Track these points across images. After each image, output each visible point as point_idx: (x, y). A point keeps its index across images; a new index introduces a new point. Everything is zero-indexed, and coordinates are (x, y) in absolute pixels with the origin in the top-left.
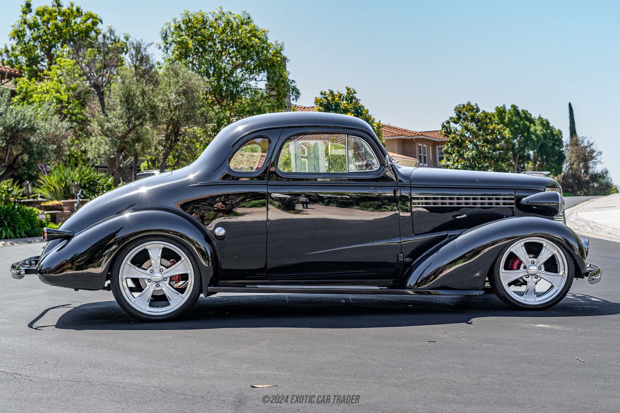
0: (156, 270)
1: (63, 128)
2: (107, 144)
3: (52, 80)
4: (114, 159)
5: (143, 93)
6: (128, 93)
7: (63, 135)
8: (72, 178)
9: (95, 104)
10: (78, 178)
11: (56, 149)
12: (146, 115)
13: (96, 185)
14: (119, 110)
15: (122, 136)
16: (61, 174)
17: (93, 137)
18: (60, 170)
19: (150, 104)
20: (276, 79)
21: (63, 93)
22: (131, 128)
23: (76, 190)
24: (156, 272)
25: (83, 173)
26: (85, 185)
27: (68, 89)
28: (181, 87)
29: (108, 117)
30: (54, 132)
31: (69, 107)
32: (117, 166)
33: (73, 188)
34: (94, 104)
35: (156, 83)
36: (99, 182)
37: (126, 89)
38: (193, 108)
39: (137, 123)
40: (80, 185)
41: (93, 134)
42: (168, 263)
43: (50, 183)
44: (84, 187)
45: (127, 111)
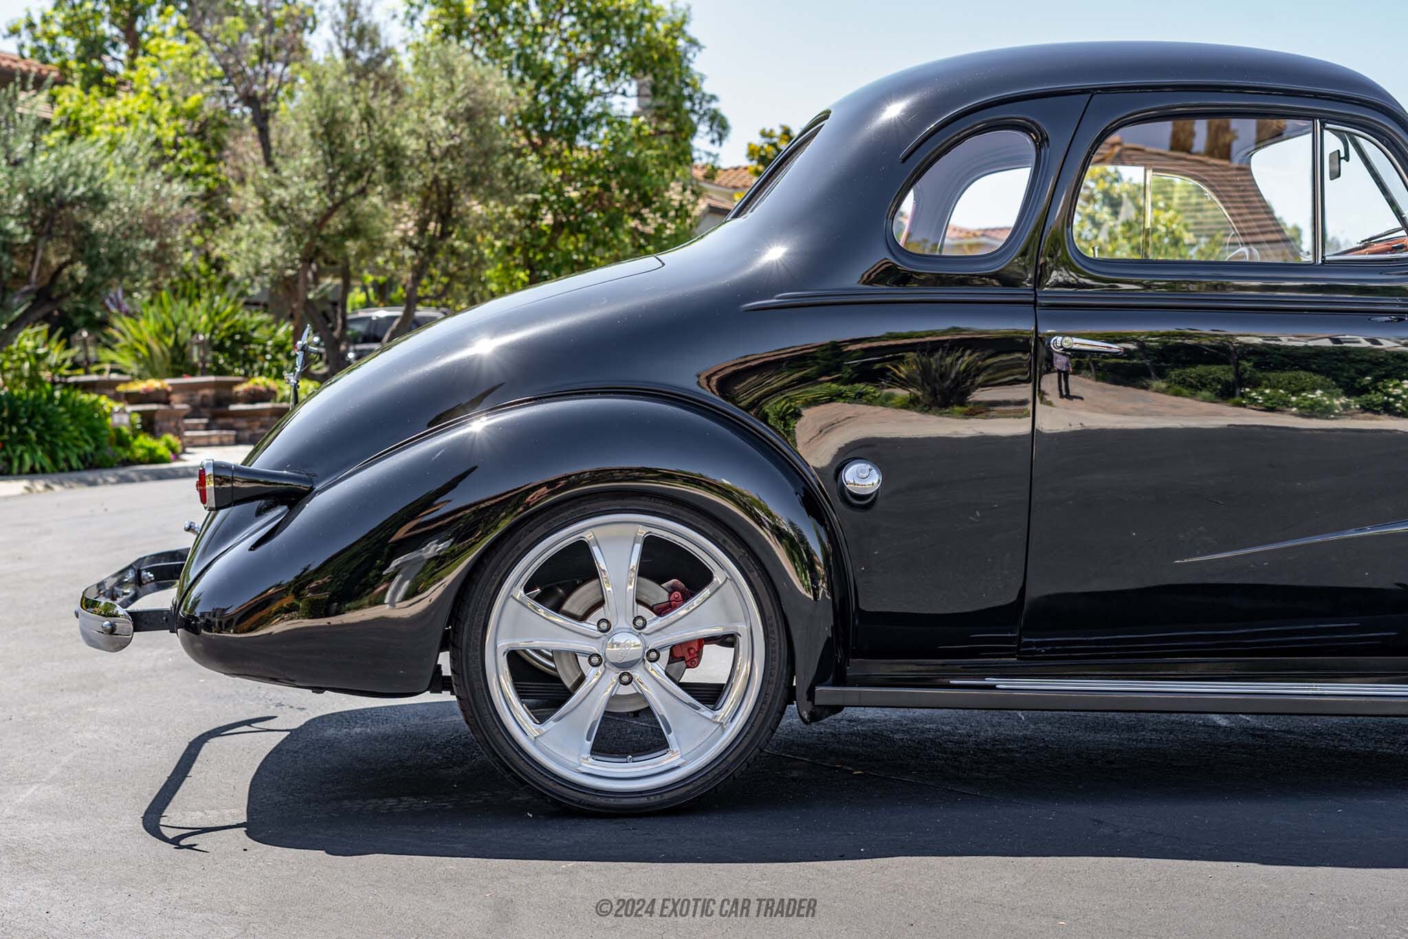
0: (622, 622)
1: (173, 198)
2: (277, 241)
3: (136, 92)
4: (293, 280)
5: (368, 115)
6: (330, 114)
7: (173, 216)
8: (191, 325)
9: (247, 146)
10: (206, 326)
11: (156, 251)
12: (374, 170)
13: (249, 343)
14: (308, 158)
15: (315, 222)
16: (164, 316)
17: (242, 223)
18: (161, 304)
19: (385, 144)
20: (672, 92)
21: (165, 125)
22: (337, 201)
23: (202, 354)
24: (621, 630)
25: (217, 313)
26: (222, 342)
27: (175, 113)
28: (458, 101)
29: (280, 174)
30: (152, 208)
31: (180, 156)
32: (301, 297)
33: (195, 349)
34: (244, 144)
35: (398, 92)
36: (256, 334)
37: (324, 103)
38: (488, 154)
39: (351, 190)
40: (211, 341)
41: (244, 218)
42: (660, 594)
43: (138, 336)
44: (220, 348)
45: (329, 158)
